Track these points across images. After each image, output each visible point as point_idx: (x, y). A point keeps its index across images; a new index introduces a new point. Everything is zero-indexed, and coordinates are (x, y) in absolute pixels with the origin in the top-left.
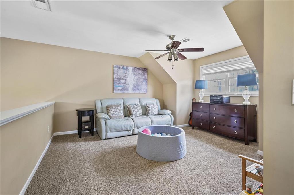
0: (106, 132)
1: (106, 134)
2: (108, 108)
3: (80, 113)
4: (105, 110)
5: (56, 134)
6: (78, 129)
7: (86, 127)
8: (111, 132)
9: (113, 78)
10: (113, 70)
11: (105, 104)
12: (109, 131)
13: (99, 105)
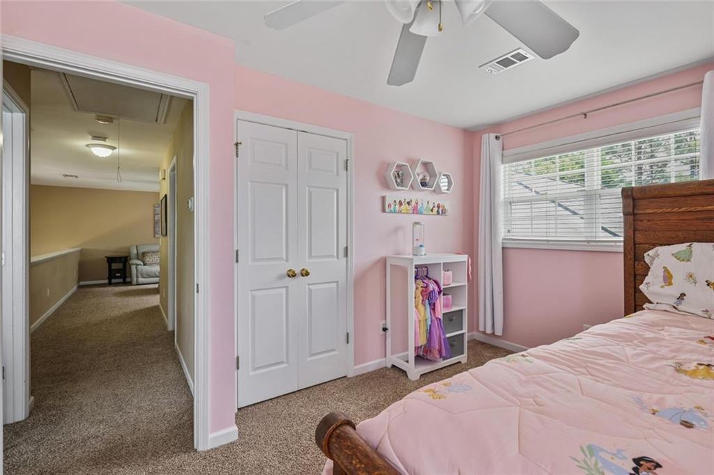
0: (137, 277)
1: (137, 280)
2: (144, 254)
3: (111, 260)
4: (140, 257)
5: (82, 283)
6: (108, 278)
7: (117, 275)
8: (143, 277)
9: (154, 220)
10: (154, 211)
11: (142, 250)
12: (139, 275)
13: (134, 251)
